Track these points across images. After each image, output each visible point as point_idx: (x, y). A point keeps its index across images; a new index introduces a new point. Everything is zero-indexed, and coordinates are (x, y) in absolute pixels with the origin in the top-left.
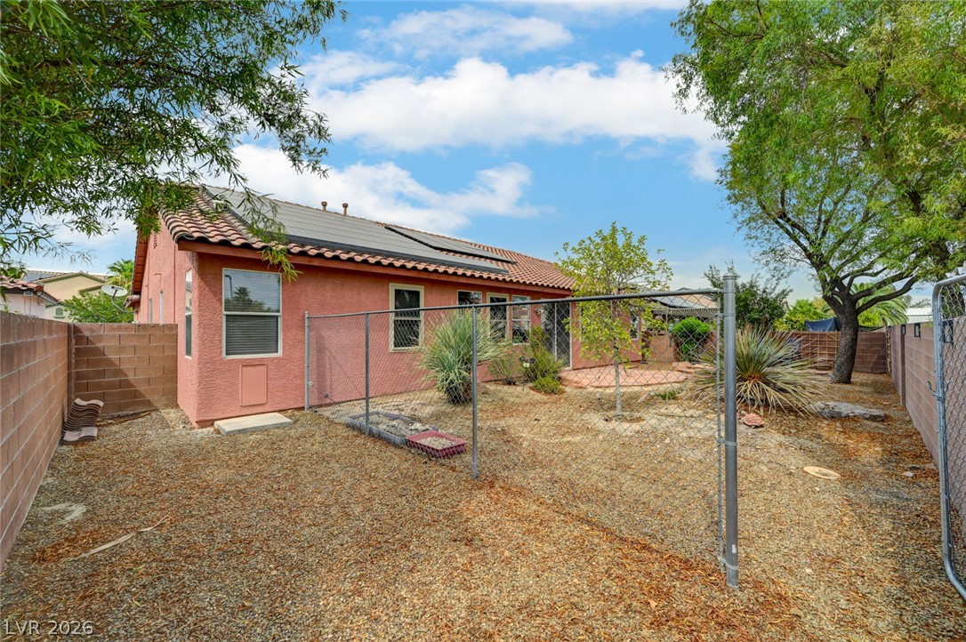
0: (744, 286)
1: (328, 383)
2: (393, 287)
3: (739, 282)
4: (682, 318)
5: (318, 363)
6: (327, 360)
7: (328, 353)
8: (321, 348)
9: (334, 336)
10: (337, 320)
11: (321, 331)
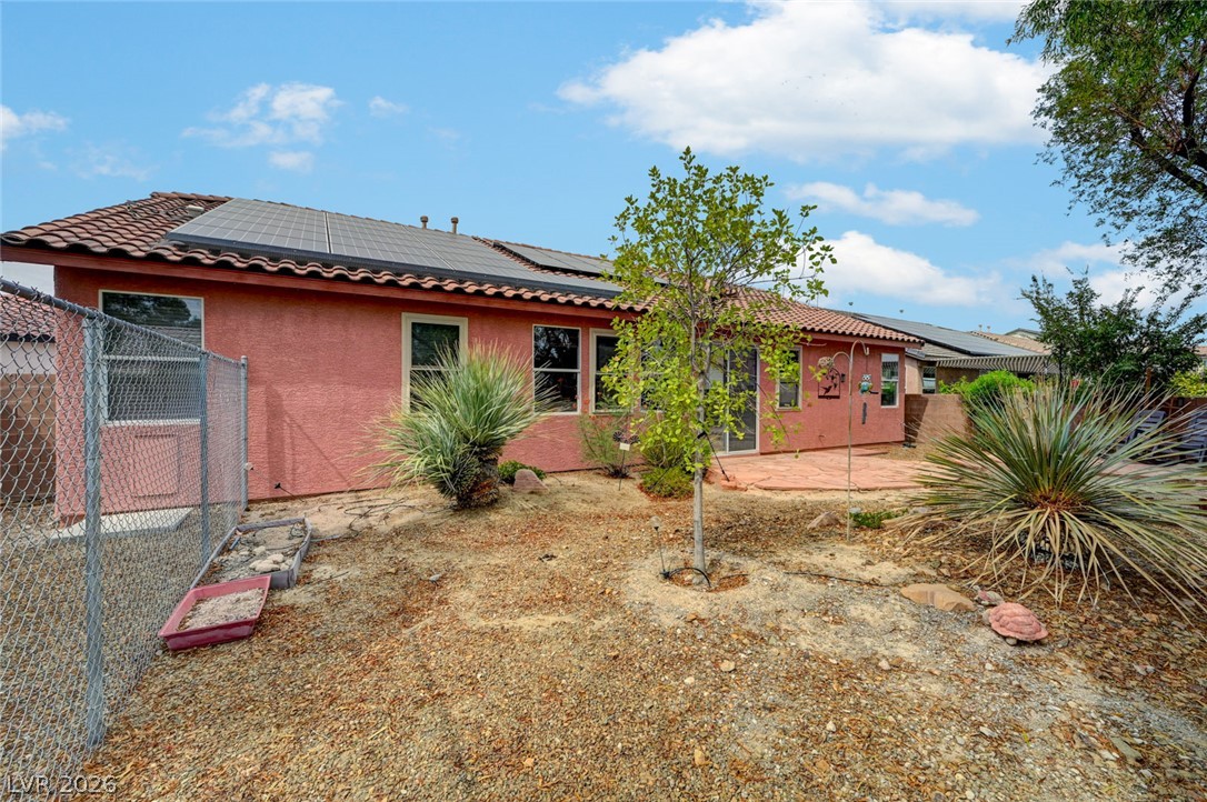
0: (1105, 311)
1: (288, 465)
2: (408, 319)
3: (1096, 305)
4: (973, 373)
5: (270, 435)
6: (287, 431)
7: (287, 420)
8: (275, 412)
9: (299, 393)
10: (305, 370)
11: (274, 387)
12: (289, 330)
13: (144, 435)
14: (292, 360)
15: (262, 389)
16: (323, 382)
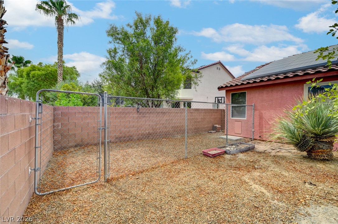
2: (307, 86)
5: (260, 123)
6: (264, 123)
7: (264, 120)
8: (261, 118)
9: (267, 113)
10: (269, 106)
11: (261, 111)
12: (265, 96)
13: (236, 121)
14: (265, 104)
15: (258, 112)
16: (274, 109)
